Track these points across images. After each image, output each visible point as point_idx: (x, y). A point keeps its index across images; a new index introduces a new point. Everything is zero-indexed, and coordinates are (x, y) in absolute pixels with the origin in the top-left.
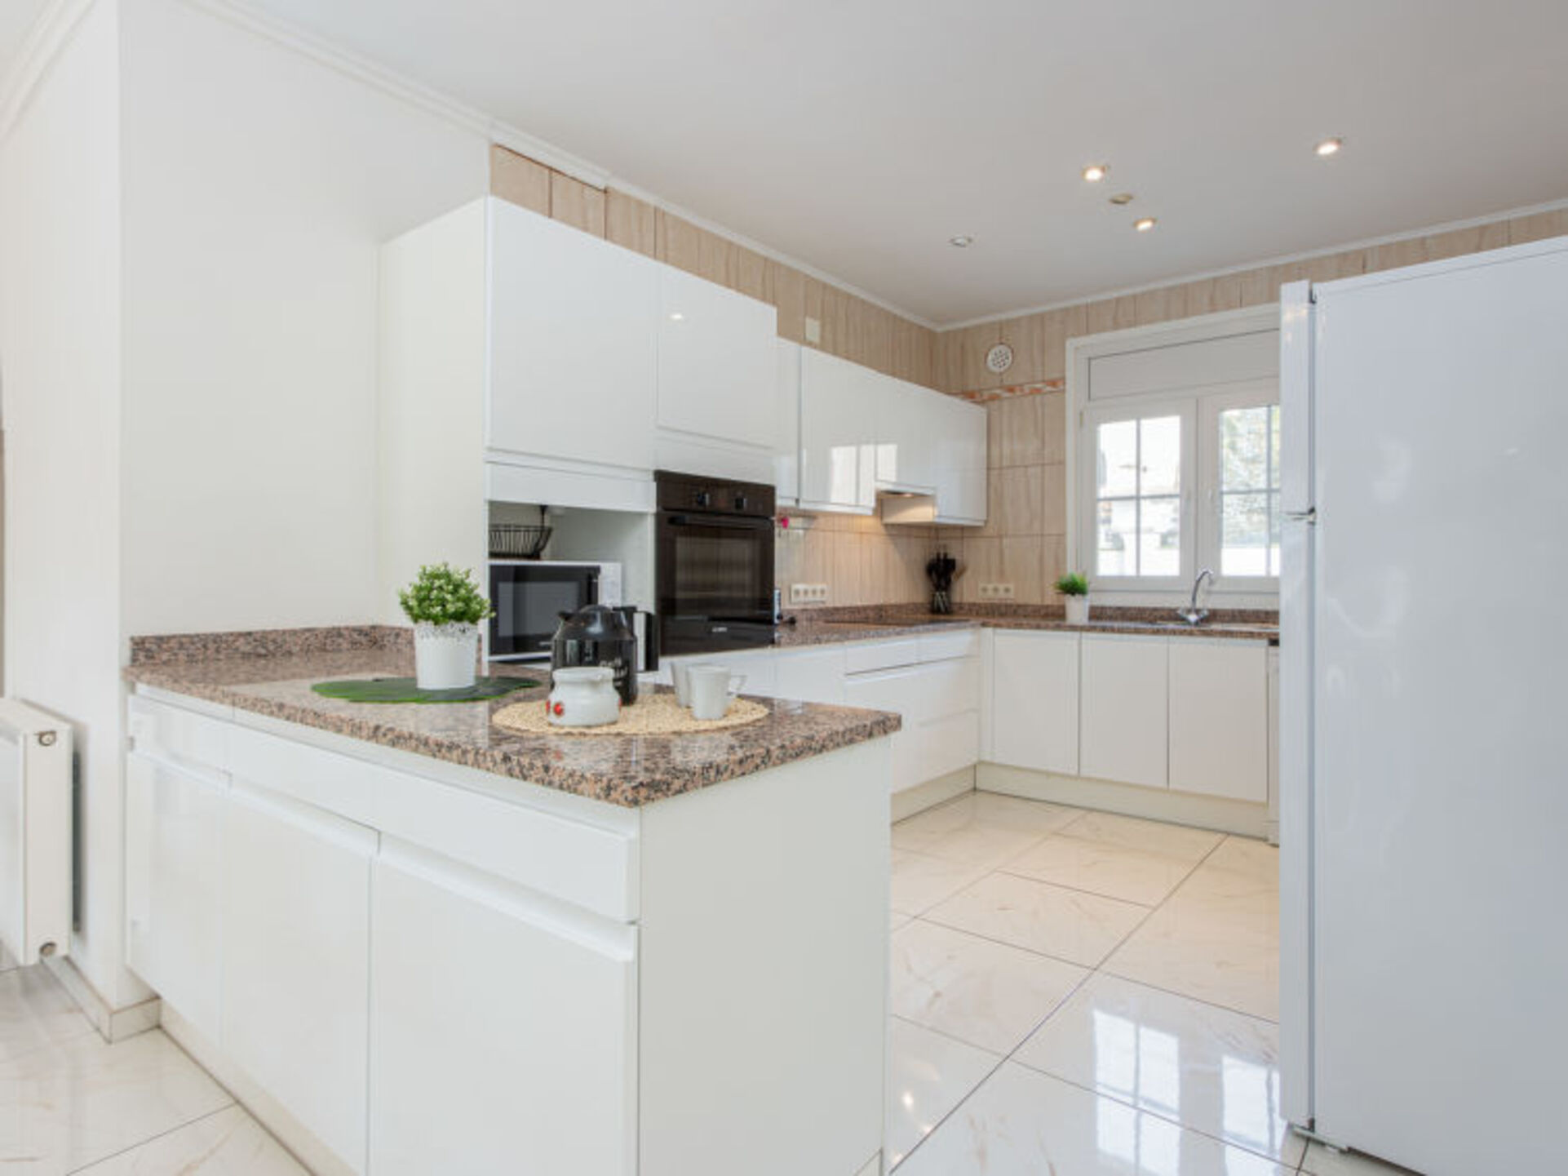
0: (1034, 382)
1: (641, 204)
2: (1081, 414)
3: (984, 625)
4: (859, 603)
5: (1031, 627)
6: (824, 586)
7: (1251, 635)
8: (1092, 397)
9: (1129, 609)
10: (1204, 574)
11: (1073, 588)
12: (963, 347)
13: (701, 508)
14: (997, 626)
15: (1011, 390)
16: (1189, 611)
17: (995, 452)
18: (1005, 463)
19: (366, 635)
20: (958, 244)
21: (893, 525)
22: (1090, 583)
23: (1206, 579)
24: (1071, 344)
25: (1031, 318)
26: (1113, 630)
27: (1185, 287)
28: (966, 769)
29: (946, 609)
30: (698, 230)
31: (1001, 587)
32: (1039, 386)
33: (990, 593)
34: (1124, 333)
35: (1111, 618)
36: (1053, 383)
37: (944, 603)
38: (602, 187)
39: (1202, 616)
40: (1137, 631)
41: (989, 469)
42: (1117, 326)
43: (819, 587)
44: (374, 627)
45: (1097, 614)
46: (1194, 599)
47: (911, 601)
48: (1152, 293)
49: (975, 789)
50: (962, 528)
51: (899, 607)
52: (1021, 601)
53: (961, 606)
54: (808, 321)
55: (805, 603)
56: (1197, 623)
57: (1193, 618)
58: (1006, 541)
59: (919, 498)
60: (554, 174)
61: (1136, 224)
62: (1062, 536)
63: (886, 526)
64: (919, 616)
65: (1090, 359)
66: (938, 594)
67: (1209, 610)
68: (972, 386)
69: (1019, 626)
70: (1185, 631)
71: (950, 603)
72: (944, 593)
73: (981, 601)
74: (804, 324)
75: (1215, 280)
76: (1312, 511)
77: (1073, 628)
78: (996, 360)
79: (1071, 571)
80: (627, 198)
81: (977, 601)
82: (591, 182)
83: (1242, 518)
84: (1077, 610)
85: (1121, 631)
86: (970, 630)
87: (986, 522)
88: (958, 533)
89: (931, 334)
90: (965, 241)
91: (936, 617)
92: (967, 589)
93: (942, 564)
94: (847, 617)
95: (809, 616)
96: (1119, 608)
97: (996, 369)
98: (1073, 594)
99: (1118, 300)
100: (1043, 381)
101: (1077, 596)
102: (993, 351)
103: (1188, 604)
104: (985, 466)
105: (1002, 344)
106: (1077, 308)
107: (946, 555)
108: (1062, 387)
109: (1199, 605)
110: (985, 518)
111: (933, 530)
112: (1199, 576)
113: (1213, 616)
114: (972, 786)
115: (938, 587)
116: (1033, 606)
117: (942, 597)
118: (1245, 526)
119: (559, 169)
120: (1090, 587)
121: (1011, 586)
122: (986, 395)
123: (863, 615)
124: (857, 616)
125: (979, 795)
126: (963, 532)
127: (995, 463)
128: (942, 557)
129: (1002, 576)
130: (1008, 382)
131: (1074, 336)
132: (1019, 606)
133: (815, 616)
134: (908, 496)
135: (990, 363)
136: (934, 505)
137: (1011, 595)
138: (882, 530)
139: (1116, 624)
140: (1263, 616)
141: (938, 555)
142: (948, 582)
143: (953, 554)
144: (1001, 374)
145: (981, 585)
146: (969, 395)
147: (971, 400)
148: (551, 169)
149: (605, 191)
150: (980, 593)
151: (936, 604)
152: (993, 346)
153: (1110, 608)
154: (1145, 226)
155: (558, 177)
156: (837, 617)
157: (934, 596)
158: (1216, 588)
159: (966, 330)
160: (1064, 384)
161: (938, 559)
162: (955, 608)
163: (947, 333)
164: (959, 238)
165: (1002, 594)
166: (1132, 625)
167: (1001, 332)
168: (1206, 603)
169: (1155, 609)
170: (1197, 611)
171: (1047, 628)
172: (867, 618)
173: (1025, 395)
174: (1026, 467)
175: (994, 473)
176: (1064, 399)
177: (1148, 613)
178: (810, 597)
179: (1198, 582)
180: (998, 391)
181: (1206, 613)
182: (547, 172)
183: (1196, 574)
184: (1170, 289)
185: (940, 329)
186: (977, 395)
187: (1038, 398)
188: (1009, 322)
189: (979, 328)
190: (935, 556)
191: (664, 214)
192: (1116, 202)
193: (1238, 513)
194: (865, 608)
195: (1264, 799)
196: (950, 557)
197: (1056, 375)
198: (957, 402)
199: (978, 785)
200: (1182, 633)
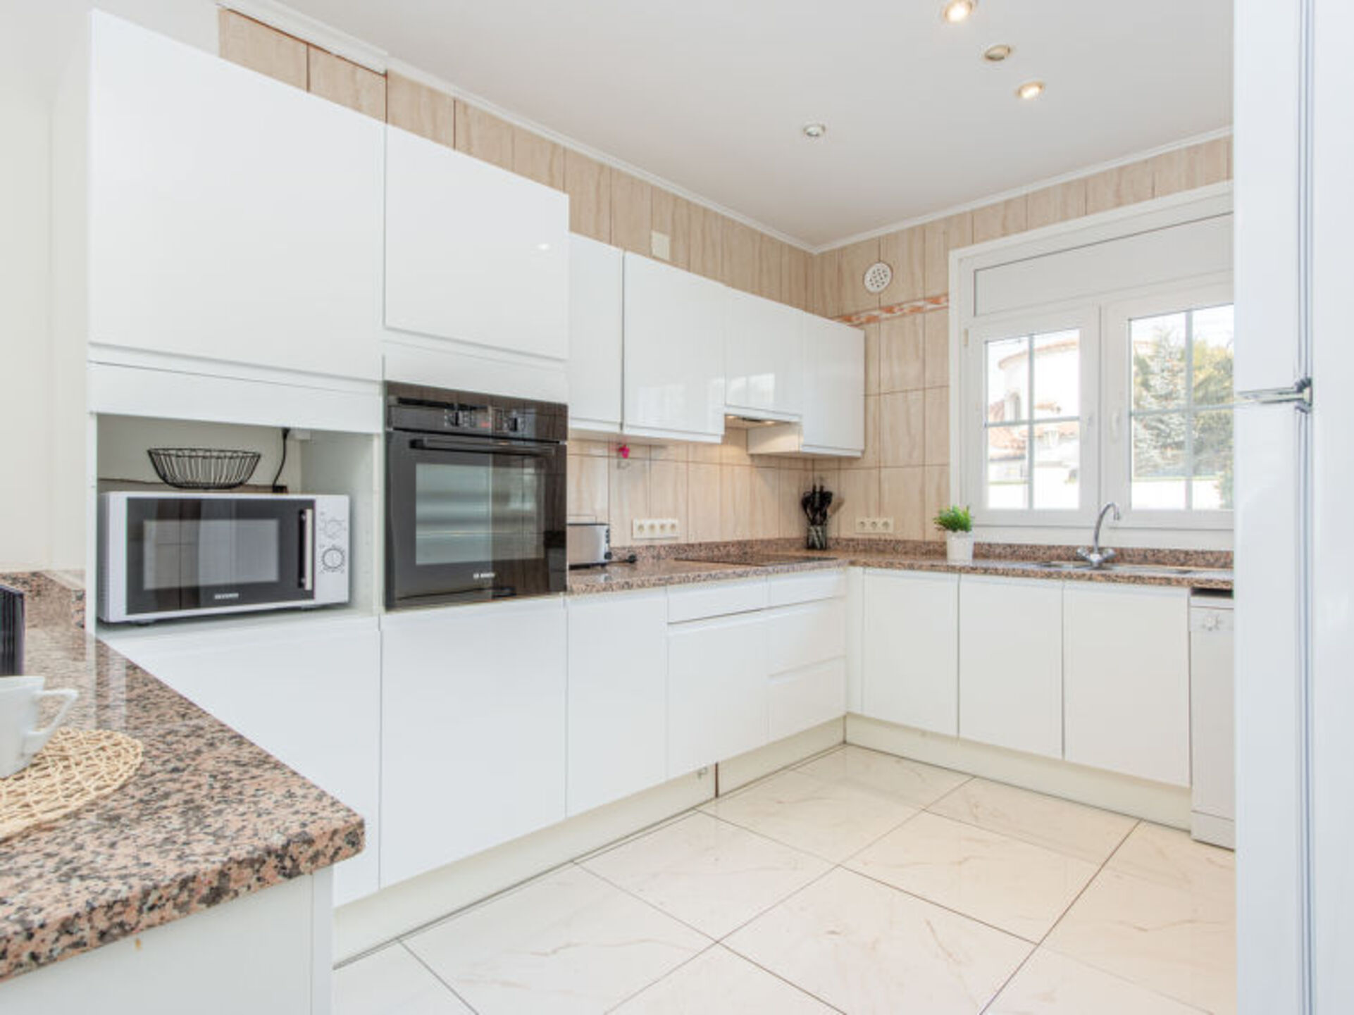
0: (914, 300)
1: (432, 92)
2: (966, 332)
3: (853, 563)
4: (717, 538)
5: (903, 567)
6: (676, 521)
7: (1168, 581)
8: (978, 312)
9: (1020, 546)
10: (1108, 507)
11: (955, 524)
12: (840, 270)
13: (454, 429)
14: (866, 565)
15: (890, 310)
16: (1091, 550)
17: (873, 376)
18: (883, 389)
19: (25, 583)
20: (809, 134)
21: (760, 456)
22: (974, 517)
23: (1111, 512)
24: (954, 255)
25: (912, 230)
26: (996, 572)
27: (1085, 181)
28: (837, 720)
29: (821, 545)
30: (511, 127)
31: (880, 521)
32: (920, 304)
33: (869, 529)
34: (1014, 239)
35: (999, 557)
36: (935, 300)
37: (818, 537)
38: (382, 72)
39: (1105, 555)
40: (1025, 574)
41: (866, 396)
42: (1005, 233)
43: (668, 521)
44: (34, 574)
45: (982, 552)
46: (1096, 538)
47: (782, 536)
48: (1045, 192)
49: (845, 742)
50: (840, 459)
51: (768, 543)
52: (900, 537)
53: (837, 541)
54: (656, 236)
55: (652, 539)
56: (1100, 566)
57: (1095, 558)
58: (885, 472)
59: (782, 426)
60: (312, 50)
61: (1019, 92)
62: (945, 465)
63: (752, 456)
64: (793, 553)
65: (976, 271)
66: (812, 528)
67: (1115, 549)
68: (849, 309)
69: (890, 565)
70: (1084, 575)
71: (826, 539)
72: (819, 528)
73: (860, 537)
74: (650, 237)
75: (1121, 169)
76: (1305, 384)
77: (952, 569)
78: (874, 279)
79: (956, 503)
80: (415, 87)
81: (856, 536)
82: (363, 62)
83: (1155, 453)
84: (960, 547)
85: (1006, 573)
86: (835, 570)
87: (863, 452)
88: (836, 465)
89: (807, 257)
90: (818, 130)
91: (810, 554)
92: (843, 525)
93: (817, 496)
94: (703, 554)
95: (655, 553)
96: (1010, 546)
97: (873, 289)
98: (954, 530)
99: (1008, 203)
100: (925, 299)
101: (959, 532)
102: (870, 271)
103: (1091, 543)
104: (863, 393)
105: (880, 261)
106: (961, 216)
107: (822, 488)
108: (945, 304)
109: (1102, 544)
110: (862, 447)
111: (808, 462)
112: (1102, 509)
113: (1121, 556)
114: (841, 739)
115: (813, 522)
116: (913, 542)
117: (817, 532)
118: (1159, 460)
119: (317, 44)
120: (973, 522)
121: (891, 521)
122: (863, 317)
123: (724, 552)
124: (716, 552)
125: (849, 749)
126: (841, 462)
127: (873, 389)
128: (818, 490)
129: (880, 510)
130: (886, 302)
131: (958, 247)
132: (898, 542)
133: (663, 553)
134: (769, 423)
135: (868, 284)
136: (800, 433)
137: (891, 530)
138: (748, 461)
139: (1001, 565)
140: (1182, 557)
141: (814, 487)
142: (824, 516)
143: (830, 486)
144: (880, 293)
145: (858, 520)
146: (847, 319)
147: (849, 324)
148: (308, 44)
149: (386, 75)
150: (858, 529)
151: (810, 541)
152: (871, 265)
153: (998, 545)
154: (1030, 93)
155: (321, 55)
156: (691, 555)
157: (809, 530)
158: (1121, 524)
159: (843, 249)
160: (947, 301)
161: (814, 492)
162: (831, 543)
163: (823, 255)
164: (812, 126)
165: (880, 529)
166: (1019, 566)
167: (879, 249)
168: (1112, 540)
169: (1050, 548)
170: (1101, 550)
171: (920, 568)
172: (728, 555)
173: (904, 315)
174: (906, 391)
175: (871, 400)
176: (946, 318)
177: (1042, 551)
178: (657, 533)
179: (1101, 516)
180: (876, 313)
181: (1111, 552)
182: (303, 47)
183: (1099, 508)
184: (1068, 185)
185: (816, 251)
186: (854, 318)
187: (919, 317)
188: (888, 237)
189: (856, 246)
190: (811, 490)
191: (466, 106)
192: (991, 58)
193: (1151, 447)
194: (726, 545)
195: (1186, 784)
196: (825, 490)
197: (937, 292)
198: (834, 325)
199: (849, 739)
200: (1080, 577)
